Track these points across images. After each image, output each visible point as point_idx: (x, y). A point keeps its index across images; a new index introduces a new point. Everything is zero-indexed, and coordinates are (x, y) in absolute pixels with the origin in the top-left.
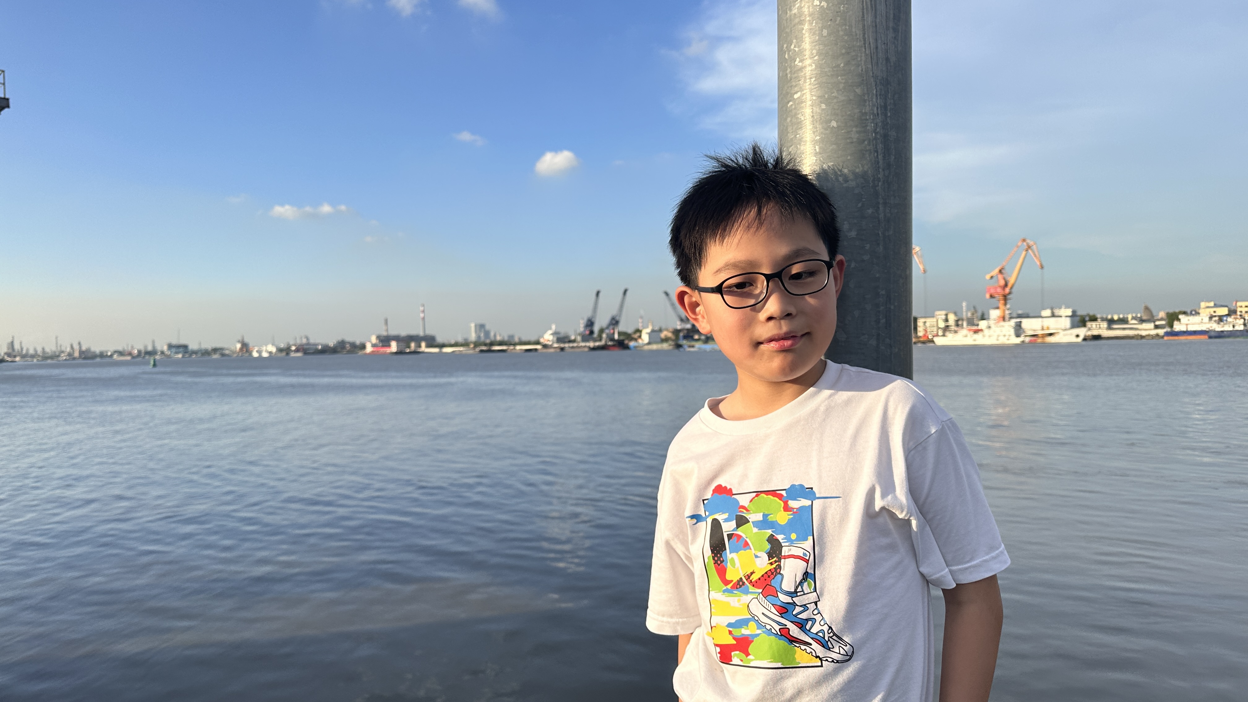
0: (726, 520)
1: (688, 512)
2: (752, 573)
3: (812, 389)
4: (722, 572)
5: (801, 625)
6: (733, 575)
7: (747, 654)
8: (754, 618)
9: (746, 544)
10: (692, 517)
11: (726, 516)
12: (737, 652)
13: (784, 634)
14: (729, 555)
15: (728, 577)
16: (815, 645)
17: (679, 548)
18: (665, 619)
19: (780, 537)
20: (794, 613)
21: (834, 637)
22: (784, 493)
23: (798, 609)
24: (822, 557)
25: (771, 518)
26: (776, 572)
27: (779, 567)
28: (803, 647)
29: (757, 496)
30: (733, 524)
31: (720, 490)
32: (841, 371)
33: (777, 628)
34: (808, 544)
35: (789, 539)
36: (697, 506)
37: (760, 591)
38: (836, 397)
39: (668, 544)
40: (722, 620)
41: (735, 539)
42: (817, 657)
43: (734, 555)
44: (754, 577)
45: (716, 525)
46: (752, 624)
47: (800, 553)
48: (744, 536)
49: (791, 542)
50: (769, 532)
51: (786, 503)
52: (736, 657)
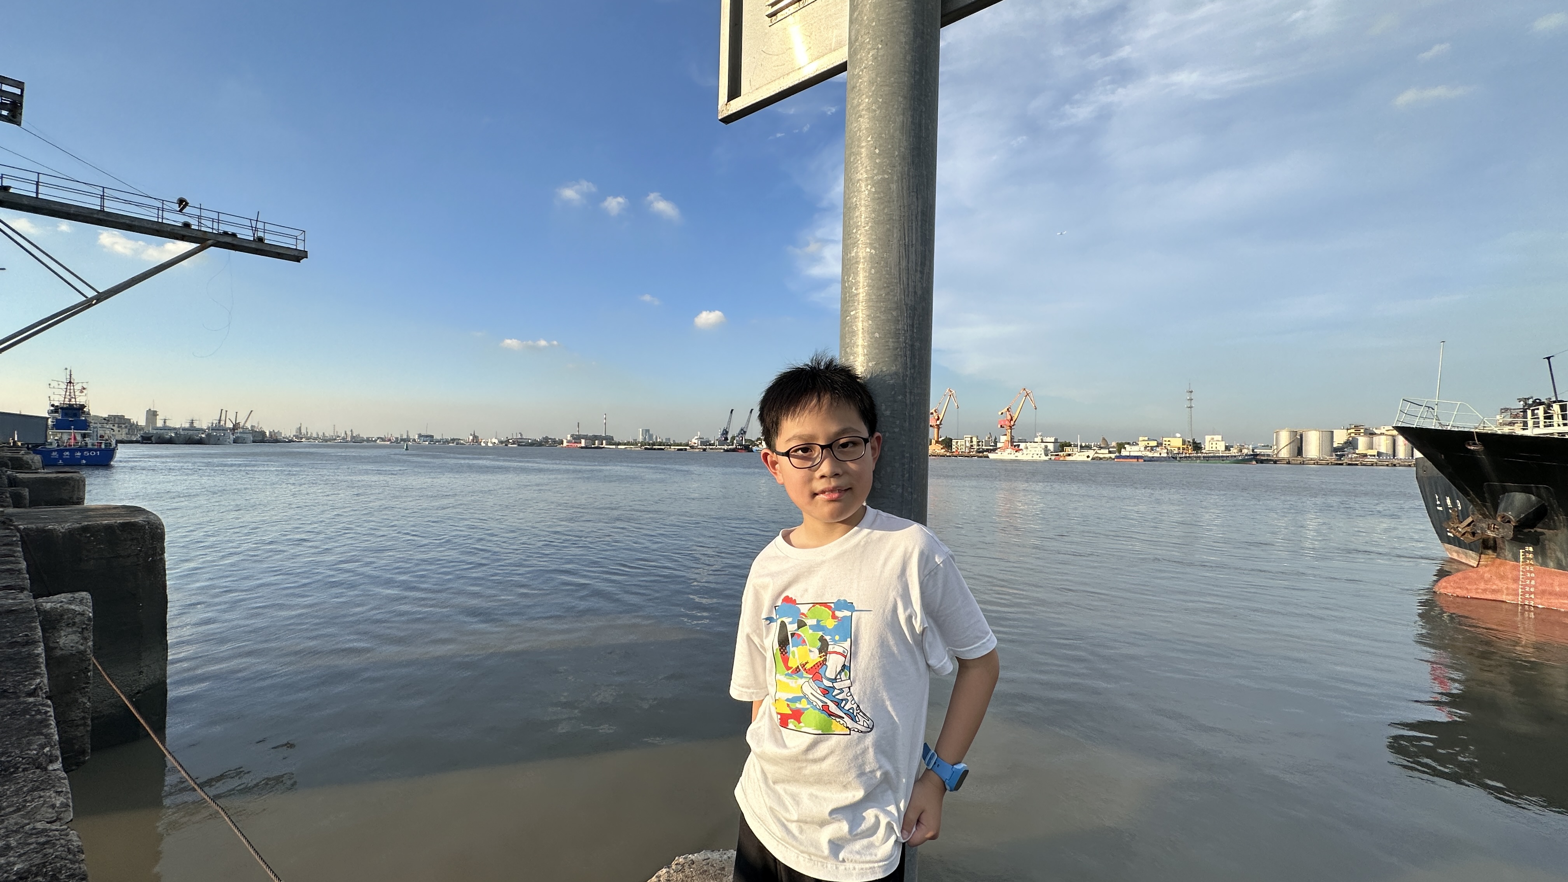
0: (790, 623)
1: (764, 616)
2: (806, 663)
3: (856, 528)
4: (786, 661)
5: (838, 704)
6: (793, 663)
7: (799, 722)
8: (805, 696)
9: (804, 641)
10: (767, 619)
11: (790, 619)
12: (792, 720)
13: (825, 709)
14: (791, 648)
15: (790, 665)
16: (846, 719)
17: (756, 640)
18: (744, 690)
19: (828, 638)
20: (834, 694)
21: (861, 713)
22: (832, 605)
23: (836, 692)
24: (856, 653)
25: (822, 623)
26: (823, 663)
27: (825, 660)
28: (838, 720)
29: (813, 606)
30: (795, 626)
31: (787, 600)
32: (877, 515)
33: (821, 704)
34: (847, 645)
35: (833, 640)
36: (770, 612)
37: (811, 676)
38: (872, 535)
39: (748, 636)
40: (784, 695)
41: (796, 636)
42: (847, 727)
43: (795, 649)
44: (808, 666)
45: (783, 625)
46: (804, 701)
47: (841, 650)
48: (803, 635)
49: (836, 642)
50: (821, 633)
51: (833, 613)
52: (792, 724)
